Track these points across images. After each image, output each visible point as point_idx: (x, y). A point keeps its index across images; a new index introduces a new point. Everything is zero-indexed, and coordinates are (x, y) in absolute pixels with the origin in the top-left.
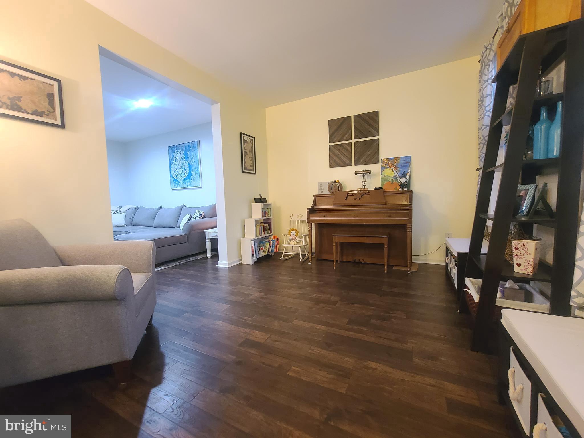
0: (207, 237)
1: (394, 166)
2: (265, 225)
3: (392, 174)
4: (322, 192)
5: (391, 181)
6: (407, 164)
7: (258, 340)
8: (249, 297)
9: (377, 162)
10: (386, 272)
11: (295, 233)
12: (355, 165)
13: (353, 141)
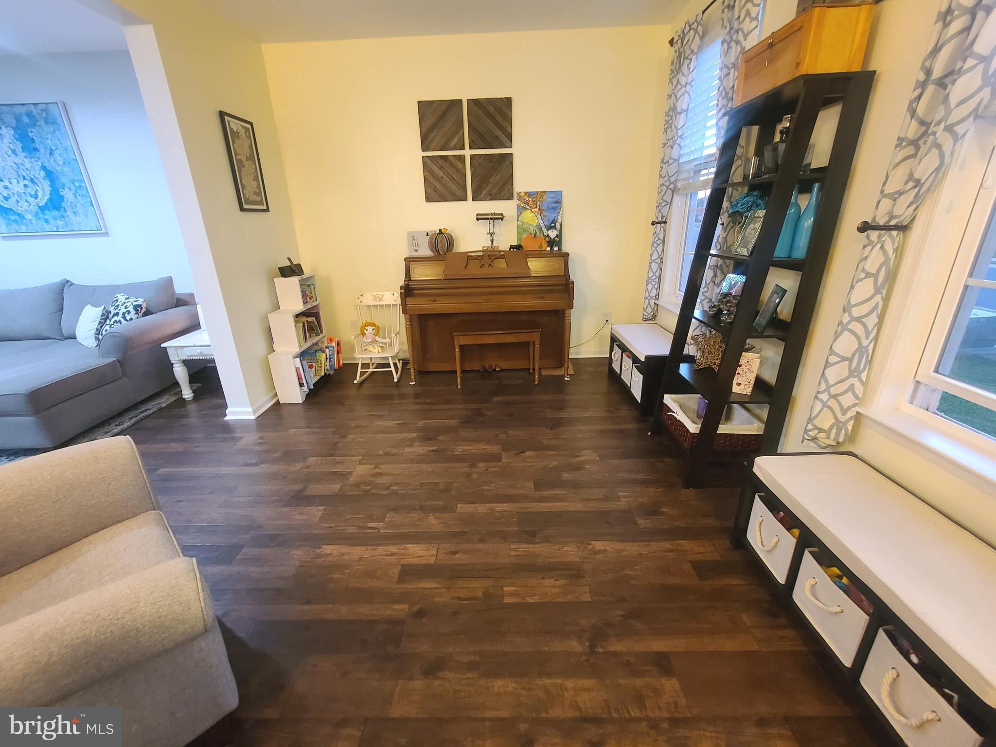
0: (173, 359)
1: (537, 207)
2: (310, 319)
3: (534, 220)
4: (416, 251)
5: (533, 233)
6: (556, 205)
7: (423, 562)
8: (348, 479)
9: (511, 197)
10: (536, 383)
11: (373, 330)
12: (473, 200)
13: (467, 152)
